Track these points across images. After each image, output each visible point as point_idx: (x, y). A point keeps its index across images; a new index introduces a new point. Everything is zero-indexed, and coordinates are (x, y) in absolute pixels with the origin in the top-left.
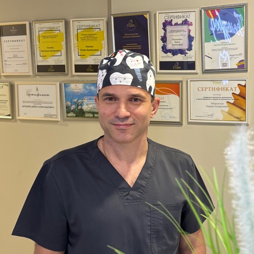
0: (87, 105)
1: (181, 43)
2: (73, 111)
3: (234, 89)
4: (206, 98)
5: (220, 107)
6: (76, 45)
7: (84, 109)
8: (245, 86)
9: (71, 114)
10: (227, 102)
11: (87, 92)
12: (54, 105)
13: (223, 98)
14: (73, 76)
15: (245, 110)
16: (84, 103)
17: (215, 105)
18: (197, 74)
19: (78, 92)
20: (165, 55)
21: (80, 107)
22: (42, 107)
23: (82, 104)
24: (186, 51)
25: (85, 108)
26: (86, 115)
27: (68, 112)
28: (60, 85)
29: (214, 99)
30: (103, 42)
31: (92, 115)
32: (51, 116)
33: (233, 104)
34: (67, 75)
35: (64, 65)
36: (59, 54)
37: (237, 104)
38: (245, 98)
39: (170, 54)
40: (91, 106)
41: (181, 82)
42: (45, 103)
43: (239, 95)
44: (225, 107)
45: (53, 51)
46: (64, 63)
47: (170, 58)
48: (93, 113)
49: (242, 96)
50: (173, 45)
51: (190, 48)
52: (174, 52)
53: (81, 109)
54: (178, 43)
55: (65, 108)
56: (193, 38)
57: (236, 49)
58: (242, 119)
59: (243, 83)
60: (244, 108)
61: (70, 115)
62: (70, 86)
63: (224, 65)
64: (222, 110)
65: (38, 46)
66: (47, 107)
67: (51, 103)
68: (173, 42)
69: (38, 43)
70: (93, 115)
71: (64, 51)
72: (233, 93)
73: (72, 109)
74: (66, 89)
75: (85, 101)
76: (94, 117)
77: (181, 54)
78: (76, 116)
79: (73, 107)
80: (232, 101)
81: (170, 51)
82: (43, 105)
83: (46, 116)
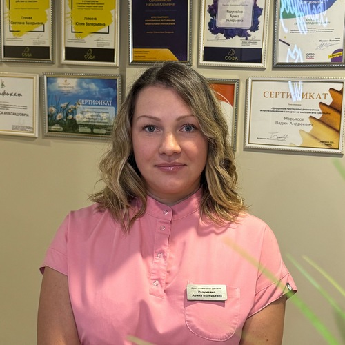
0: (82, 113)
1: (240, 18)
2: (59, 122)
3: (322, 97)
4: (276, 110)
5: (298, 124)
6: (69, 15)
7: (77, 120)
8: (341, 92)
9: (56, 127)
10: (311, 117)
11: (83, 92)
12: (29, 111)
13: (305, 111)
14: (62, 65)
15: (338, 132)
16: (78, 111)
17: (289, 122)
18: (263, 69)
19: (68, 93)
20: (214, 36)
21: (70, 117)
22: (9, 113)
23: (74, 113)
24: (249, 31)
25: (79, 117)
26: (80, 130)
27: (50, 124)
28: (41, 79)
29: (290, 111)
30: (112, 12)
31: (89, 130)
32: (23, 128)
33: (319, 120)
34: (52, 63)
35: (49, 47)
36: (40, 28)
37: (326, 121)
38: (340, 112)
39: (221, 36)
40: (88, 115)
41: (238, 81)
42: (15, 107)
43: (330, 107)
44: (306, 124)
45: (30, 23)
46: (47, 43)
47: (221, 42)
48: (92, 127)
49: (336, 108)
50: (227, 20)
51: (255, 28)
52: (229, 33)
53: (73, 120)
54: (236, 19)
55: (47, 117)
56: (261, 10)
57: (331, 30)
58: (333, 145)
59: (338, 87)
60: (338, 128)
61: (53, 128)
62: (56, 81)
63: (310, 56)
64: (301, 130)
65: (6, 15)
66: (17, 115)
67: (25, 108)
68: (228, 16)
69: (7, 9)
70: (92, 130)
71: (48, 24)
72: (321, 103)
73: (58, 119)
74: (50, 86)
75: (80, 107)
76: (92, 133)
77: (240, 36)
78: (64, 131)
79: (60, 116)
80: (319, 116)
81: (221, 30)
82: (11, 110)
83: (15, 128)
